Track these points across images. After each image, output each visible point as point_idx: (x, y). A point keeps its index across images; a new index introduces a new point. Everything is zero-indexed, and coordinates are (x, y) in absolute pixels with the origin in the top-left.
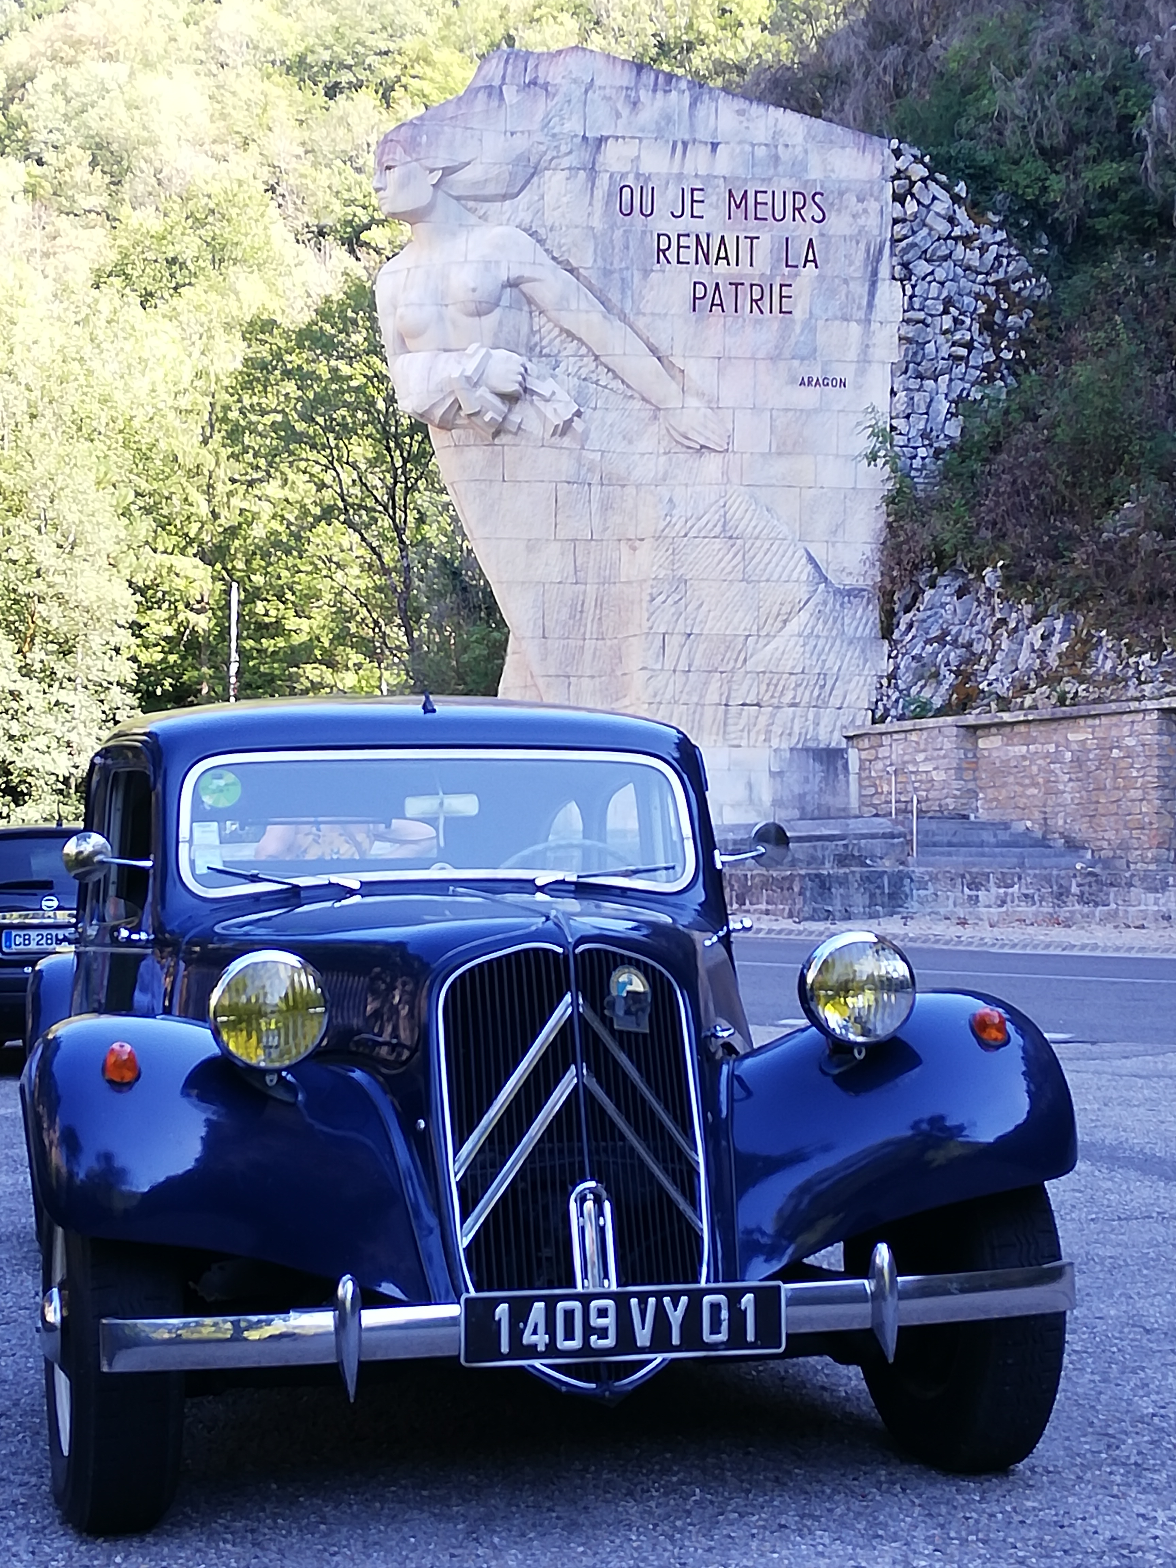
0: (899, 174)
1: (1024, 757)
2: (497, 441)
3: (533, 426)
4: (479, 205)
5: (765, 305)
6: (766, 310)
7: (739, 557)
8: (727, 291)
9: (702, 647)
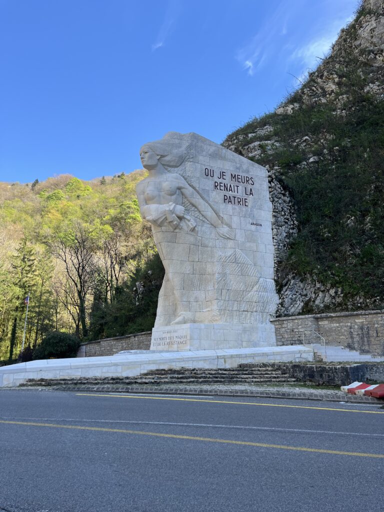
0: (269, 176)
1: (338, 327)
2: (175, 231)
3: (185, 227)
4: (168, 168)
5: (241, 203)
6: (242, 204)
7: (240, 269)
8: (232, 199)
9: (232, 294)
